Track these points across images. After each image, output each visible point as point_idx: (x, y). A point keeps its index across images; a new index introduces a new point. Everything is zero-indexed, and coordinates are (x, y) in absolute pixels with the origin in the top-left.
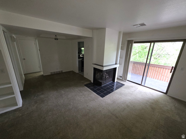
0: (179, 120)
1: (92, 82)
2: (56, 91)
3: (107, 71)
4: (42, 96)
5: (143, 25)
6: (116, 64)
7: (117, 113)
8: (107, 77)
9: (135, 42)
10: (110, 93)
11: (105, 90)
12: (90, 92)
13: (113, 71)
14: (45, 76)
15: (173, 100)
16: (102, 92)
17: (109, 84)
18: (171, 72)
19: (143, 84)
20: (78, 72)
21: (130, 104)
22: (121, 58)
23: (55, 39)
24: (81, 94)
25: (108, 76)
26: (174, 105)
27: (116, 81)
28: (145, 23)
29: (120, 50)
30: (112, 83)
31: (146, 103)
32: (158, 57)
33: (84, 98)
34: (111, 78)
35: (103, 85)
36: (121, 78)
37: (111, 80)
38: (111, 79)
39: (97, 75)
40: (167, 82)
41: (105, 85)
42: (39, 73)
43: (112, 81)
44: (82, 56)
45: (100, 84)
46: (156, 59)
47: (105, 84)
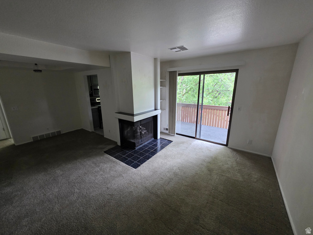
0: (240, 179)
1: (119, 144)
2: (43, 174)
3: (143, 123)
4: (9, 189)
5: (183, 48)
6: (155, 109)
7: (158, 189)
8: (143, 133)
9: (180, 75)
10: (148, 158)
11: (141, 154)
12: (114, 162)
13: (152, 122)
14: (17, 146)
15: (235, 153)
16: (136, 158)
17: (148, 143)
18: (228, 115)
19: (197, 137)
20: (93, 130)
21: (179, 170)
22: (163, 100)
23: (35, 71)
24: (97, 169)
25: (145, 131)
26: (236, 160)
27: (159, 137)
28: (185, 46)
29: (159, 88)
30: (153, 141)
31: (202, 164)
32: (217, 94)
33: (101, 175)
34: (151, 133)
35: (137, 146)
36: (167, 132)
37: (152, 137)
38: (151, 135)
39: (126, 132)
40: (226, 128)
41: (141, 146)
42: (5, 141)
43: (153, 139)
44: (98, 100)
45: (133, 146)
46: (216, 97)
47: (141, 144)
